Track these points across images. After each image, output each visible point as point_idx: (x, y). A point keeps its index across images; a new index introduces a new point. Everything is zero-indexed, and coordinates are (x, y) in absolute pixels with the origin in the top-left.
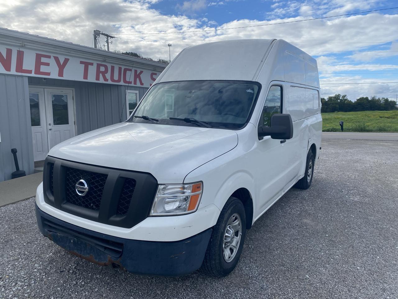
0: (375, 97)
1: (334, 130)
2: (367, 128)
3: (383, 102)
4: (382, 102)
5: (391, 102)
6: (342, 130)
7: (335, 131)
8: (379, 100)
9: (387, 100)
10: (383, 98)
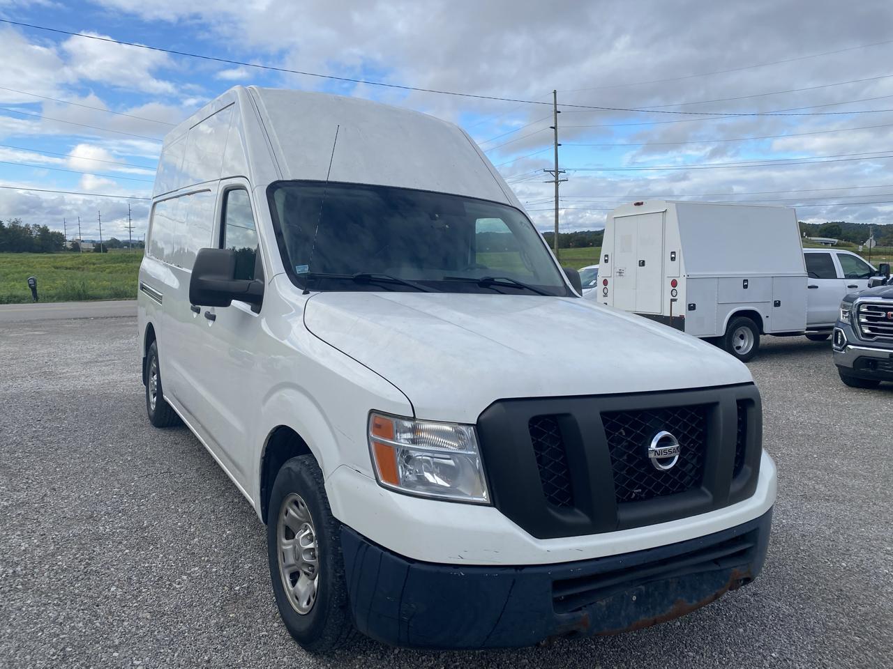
0: (17, 222)
1: (16, 299)
2: (90, 293)
3: (37, 235)
4: (34, 234)
5: (54, 234)
6: (35, 298)
7: (19, 302)
8: (29, 229)
9: (45, 231)
10: (35, 225)
